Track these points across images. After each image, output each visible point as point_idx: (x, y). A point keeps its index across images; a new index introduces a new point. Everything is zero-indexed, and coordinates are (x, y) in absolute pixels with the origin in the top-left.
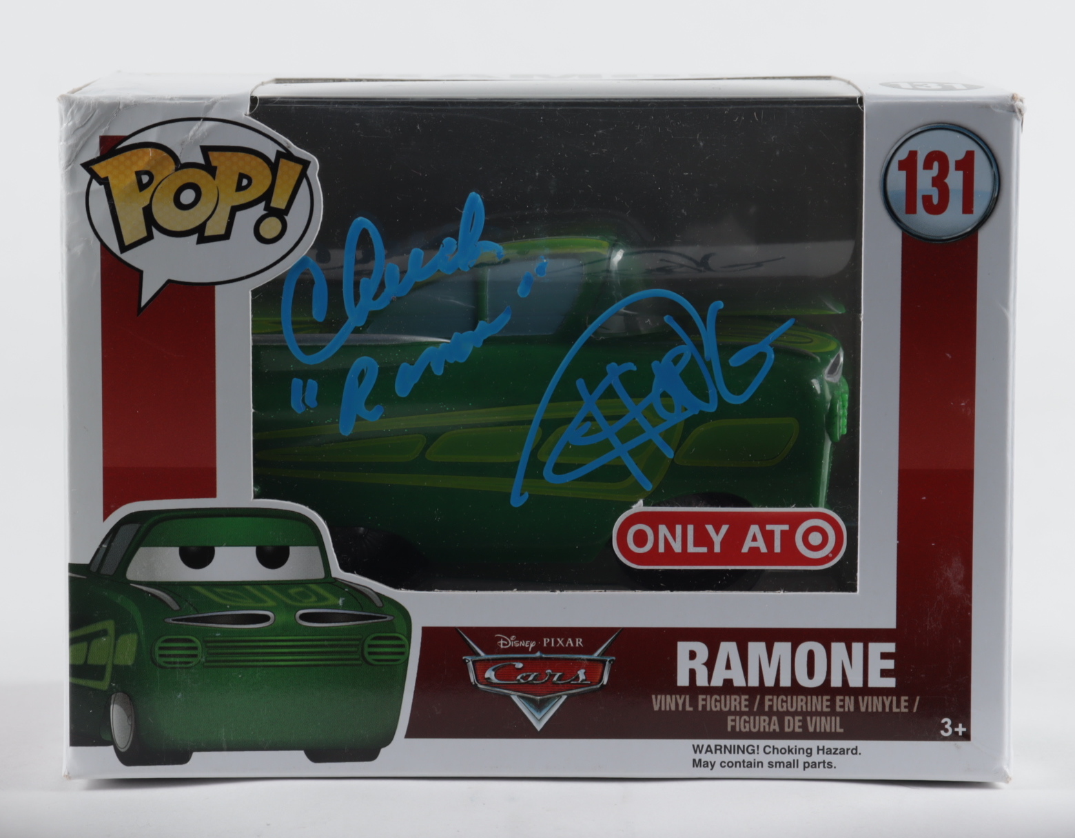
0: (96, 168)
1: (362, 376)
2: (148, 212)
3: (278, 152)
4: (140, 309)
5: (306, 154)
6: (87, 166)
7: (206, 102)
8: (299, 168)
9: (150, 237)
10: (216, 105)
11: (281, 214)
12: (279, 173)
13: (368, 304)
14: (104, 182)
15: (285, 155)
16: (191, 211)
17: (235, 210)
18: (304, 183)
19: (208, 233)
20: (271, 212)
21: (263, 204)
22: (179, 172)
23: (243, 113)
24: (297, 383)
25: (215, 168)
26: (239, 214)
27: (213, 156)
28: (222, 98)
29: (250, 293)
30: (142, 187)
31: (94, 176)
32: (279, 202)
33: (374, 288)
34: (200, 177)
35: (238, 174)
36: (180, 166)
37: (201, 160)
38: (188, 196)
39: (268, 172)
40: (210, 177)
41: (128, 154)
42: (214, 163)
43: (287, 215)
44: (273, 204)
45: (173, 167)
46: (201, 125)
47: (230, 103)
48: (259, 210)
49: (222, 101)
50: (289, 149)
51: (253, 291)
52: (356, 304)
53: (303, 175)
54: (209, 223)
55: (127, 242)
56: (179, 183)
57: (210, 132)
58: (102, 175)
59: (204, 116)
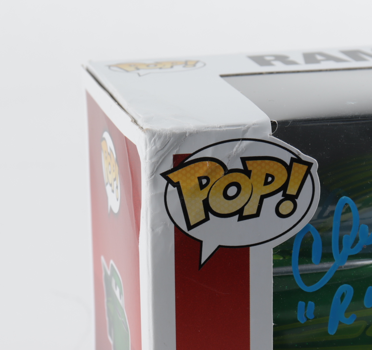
0: (171, 176)
1: (343, 297)
2: (206, 203)
3: (292, 158)
4: (200, 266)
5: (311, 159)
6: (164, 175)
7: (243, 128)
8: (305, 167)
9: (207, 219)
10: (250, 129)
11: (293, 198)
12: (293, 172)
13: (348, 250)
14: (177, 185)
15: (297, 160)
16: (234, 200)
17: (263, 197)
18: (309, 177)
19: (245, 213)
20: (287, 197)
21: (281, 193)
22: (227, 176)
23: (268, 134)
24: (301, 304)
25: (251, 171)
26: (266, 200)
27: (249, 163)
28: (253, 125)
29: (272, 250)
30: (202, 187)
31: (170, 181)
32: (292, 190)
33: (352, 241)
34: (240, 178)
35: (265, 174)
36: (228, 172)
37: (241, 167)
38: (232, 191)
39: (285, 172)
40: (247, 178)
41: (192, 165)
42: (250, 168)
43: (297, 198)
44: (288, 192)
45: (223, 172)
46: (241, 143)
47: (259, 127)
48: (279, 196)
49: (253, 127)
50: (299, 156)
51: (274, 249)
52: (340, 252)
53: (308, 172)
54: (246, 207)
55: (192, 223)
56: (227, 183)
57: (247, 148)
58: (175, 180)
59: (242, 138)
